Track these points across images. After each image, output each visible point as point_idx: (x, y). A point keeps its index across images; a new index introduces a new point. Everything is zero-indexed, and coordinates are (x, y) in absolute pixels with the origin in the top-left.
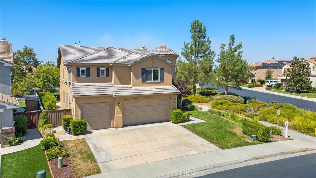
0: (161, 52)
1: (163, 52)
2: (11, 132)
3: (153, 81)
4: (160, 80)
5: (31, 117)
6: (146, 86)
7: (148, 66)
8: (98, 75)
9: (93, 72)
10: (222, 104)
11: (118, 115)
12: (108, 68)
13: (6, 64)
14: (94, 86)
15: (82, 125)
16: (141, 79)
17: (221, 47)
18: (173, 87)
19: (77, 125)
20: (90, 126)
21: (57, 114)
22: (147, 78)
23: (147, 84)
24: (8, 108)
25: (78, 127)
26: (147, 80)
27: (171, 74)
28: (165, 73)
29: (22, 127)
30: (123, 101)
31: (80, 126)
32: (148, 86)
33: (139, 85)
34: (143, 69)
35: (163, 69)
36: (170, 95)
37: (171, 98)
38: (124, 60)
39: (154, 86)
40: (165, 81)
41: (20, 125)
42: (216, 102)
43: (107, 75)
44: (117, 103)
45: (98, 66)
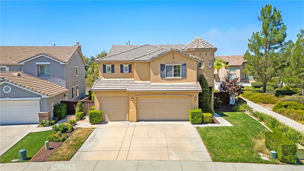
0: (198, 46)
1: (200, 46)
2: (46, 116)
3: (173, 77)
4: (182, 76)
5: (74, 105)
6: (165, 82)
7: (167, 62)
8: (122, 71)
9: (117, 68)
10: (286, 107)
11: (133, 109)
12: (131, 65)
13: (61, 63)
14: (115, 82)
15: (96, 115)
16: (160, 75)
17: (299, 34)
18: (197, 84)
19: (92, 116)
20: (108, 117)
21: (89, 104)
22: (166, 74)
23: (166, 80)
24: (43, 97)
25: (93, 117)
26: (166, 76)
27: (195, 70)
28: (188, 69)
29: (59, 112)
30: (137, 96)
31: (95, 116)
32: (167, 82)
33: (158, 81)
34: (161, 65)
35: (185, 64)
36: (190, 92)
37: (192, 96)
38: (146, 57)
39: (174, 82)
40: (188, 77)
41: (57, 111)
42: (280, 104)
43: (130, 71)
44: (130, 98)
45: (122, 63)
